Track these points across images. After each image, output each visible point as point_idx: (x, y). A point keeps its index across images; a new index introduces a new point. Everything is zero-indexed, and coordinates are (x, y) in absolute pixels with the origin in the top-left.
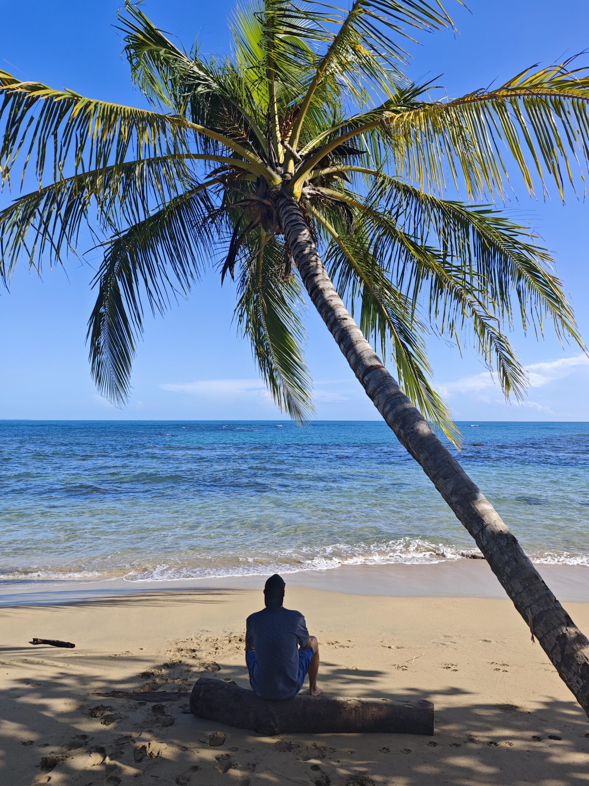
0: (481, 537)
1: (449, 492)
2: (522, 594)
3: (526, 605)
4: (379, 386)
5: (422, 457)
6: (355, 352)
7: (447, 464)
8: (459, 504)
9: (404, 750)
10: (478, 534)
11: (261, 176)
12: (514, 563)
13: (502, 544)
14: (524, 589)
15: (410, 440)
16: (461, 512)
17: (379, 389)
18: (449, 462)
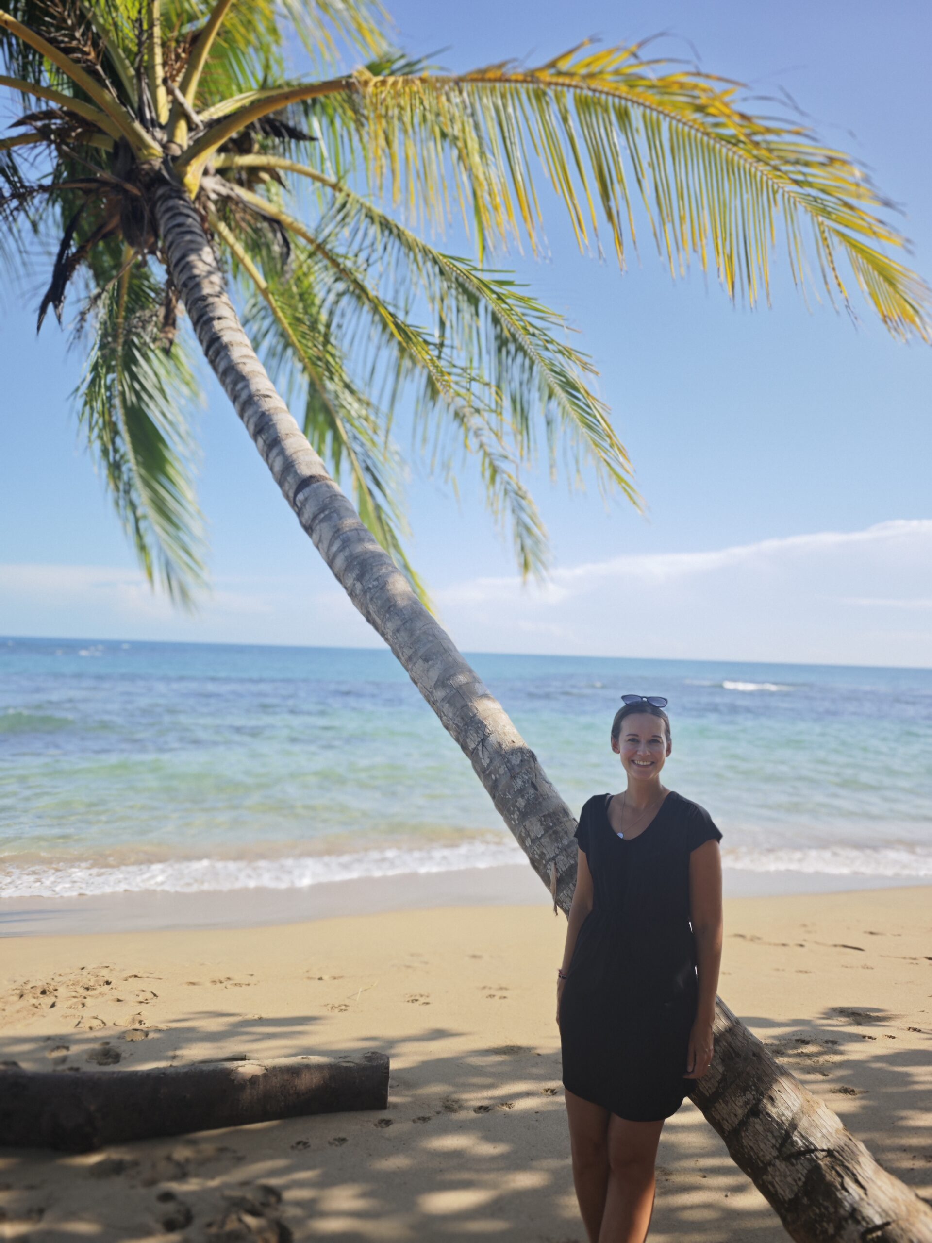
0: (480, 753)
1: (432, 684)
2: (543, 840)
3: (547, 857)
4: (322, 510)
5: (390, 626)
6: (282, 452)
7: (430, 638)
8: (448, 702)
9: (335, 1139)
10: (476, 749)
11: (123, 138)
12: (532, 791)
13: (513, 762)
14: (546, 831)
15: (371, 599)
16: (451, 715)
17: (322, 515)
18: (434, 635)
